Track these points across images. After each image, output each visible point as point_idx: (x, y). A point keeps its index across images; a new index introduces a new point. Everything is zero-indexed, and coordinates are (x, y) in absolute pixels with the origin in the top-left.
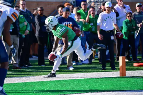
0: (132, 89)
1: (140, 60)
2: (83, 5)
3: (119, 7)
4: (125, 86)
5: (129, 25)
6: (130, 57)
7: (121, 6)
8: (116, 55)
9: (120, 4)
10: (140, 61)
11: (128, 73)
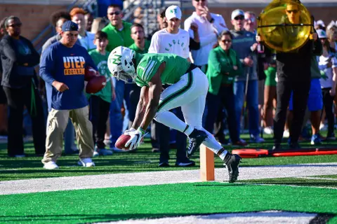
0: (228, 211)
1: (246, 144)
2: (112, 14)
3: (198, 18)
4: (212, 202)
5: (223, 60)
6: (223, 135)
7: (203, 18)
9: (202, 12)
10: (248, 146)
11: (219, 172)
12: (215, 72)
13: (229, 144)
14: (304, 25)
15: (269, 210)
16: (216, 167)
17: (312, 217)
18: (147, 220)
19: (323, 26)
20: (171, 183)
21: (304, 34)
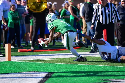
4: (10, 69)
8: (3, 42)
13: (17, 47)
14: (44, 3)
15: (31, 71)
16: (12, 56)
17: (46, 74)
19: (51, 4)
21: (44, 6)
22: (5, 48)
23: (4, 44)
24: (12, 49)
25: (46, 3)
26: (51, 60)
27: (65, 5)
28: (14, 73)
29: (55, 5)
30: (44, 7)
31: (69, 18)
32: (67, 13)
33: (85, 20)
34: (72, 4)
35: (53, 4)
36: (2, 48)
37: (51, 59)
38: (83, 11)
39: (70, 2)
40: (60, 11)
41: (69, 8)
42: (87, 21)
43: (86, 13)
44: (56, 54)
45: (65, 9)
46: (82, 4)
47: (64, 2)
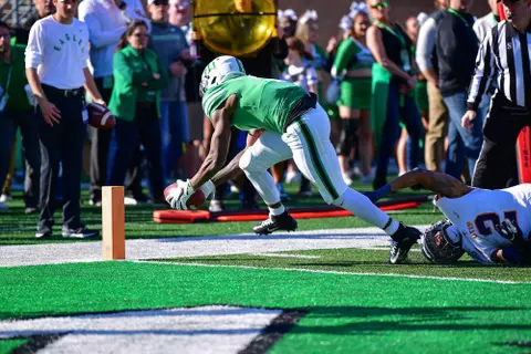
0: (146, 306)
4: (121, 293)
5: (136, 64)
8: (93, 180)
11: (132, 246)
12: (125, 84)
13: (149, 202)
14: (265, 14)
15: (208, 304)
16: (128, 238)
17: (274, 315)
18: (14, 321)
20: (56, 263)
22: (98, 204)
23: (96, 187)
24: (128, 208)
25: (273, 17)
26: (293, 256)
27: (353, 22)
28: (139, 310)
29: (310, 21)
30: (265, 33)
31: (370, 78)
32: (360, 56)
33: (437, 86)
34: (380, 15)
35: (303, 20)
36: (85, 203)
37: (291, 252)
38: (431, 49)
39: (375, 7)
40: (330, 47)
41: (370, 33)
42: (445, 93)
43: (444, 58)
44: (316, 232)
45: (352, 39)
46: (425, 20)
47: (348, 12)
